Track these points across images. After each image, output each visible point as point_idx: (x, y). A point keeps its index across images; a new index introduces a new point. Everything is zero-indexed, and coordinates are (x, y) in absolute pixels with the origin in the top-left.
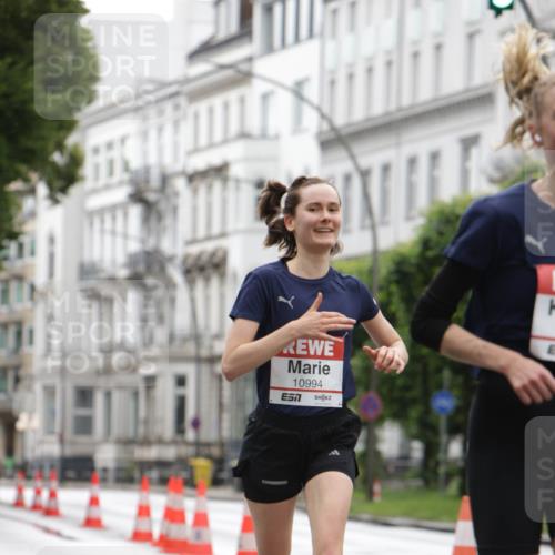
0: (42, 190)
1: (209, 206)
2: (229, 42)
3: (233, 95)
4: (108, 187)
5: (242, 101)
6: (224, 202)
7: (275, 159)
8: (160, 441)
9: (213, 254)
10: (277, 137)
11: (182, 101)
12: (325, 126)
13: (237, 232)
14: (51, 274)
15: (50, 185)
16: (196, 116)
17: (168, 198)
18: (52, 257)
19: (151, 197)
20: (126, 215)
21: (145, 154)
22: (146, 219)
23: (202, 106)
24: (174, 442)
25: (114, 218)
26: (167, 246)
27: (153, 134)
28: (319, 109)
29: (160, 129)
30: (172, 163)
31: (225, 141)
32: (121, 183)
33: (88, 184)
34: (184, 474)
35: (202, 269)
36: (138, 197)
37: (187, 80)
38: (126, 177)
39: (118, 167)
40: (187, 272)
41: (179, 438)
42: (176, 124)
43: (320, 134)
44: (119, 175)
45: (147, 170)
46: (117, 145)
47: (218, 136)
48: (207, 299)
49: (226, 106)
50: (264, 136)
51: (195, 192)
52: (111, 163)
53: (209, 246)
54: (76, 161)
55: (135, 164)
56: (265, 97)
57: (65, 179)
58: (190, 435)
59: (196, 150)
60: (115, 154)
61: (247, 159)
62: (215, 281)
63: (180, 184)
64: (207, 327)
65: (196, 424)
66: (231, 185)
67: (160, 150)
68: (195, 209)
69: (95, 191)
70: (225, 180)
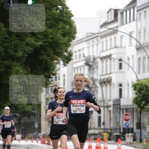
0: (62, 62)
1: (107, 66)
2: (111, 22)
3: (113, 37)
4: (79, 61)
5: (115, 38)
6: (111, 65)
7: (124, 53)
8: (94, 129)
9: (108, 79)
10: (125, 47)
11: (99, 38)
12: (138, 44)
13: (114, 73)
14: (64, 85)
15: (64, 61)
16: (103, 42)
17: (95, 64)
18: (64, 80)
19: (91, 64)
20: (84, 69)
21: (89, 52)
22: (89, 70)
23: (104, 40)
24: (98, 129)
25: (81, 69)
26: (95, 77)
27: (91, 47)
28: (136, 40)
29: (93, 46)
30: (96, 55)
31: (111, 49)
32: (83, 60)
33: (74, 61)
34: (101, 137)
35: (105, 83)
36: (87, 64)
37: (100, 33)
38: (84, 59)
39: (82, 56)
40: (101, 83)
41: (99, 128)
42: (97, 44)
43: (136, 46)
44: (82, 58)
45: (90, 57)
46: (82, 50)
47: (109, 48)
48: (106, 90)
49: (111, 39)
50: (121, 47)
51: (103, 62)
52: (80, 55)
53: (107, 76)
54: (70, 55)
55: (86, 55)
56: (121, 37)
57: (67, 60)
58: (102, 127)
59: (103, 51)
60: (81, 53)
61: (116, 53)
62: (108, 86)
63: (99, 60)
64: (106, 98)
65: (104, 124)
66: (112, 60)
67: (93, 51)
68: (103, 67)
69: (76, 62)
70: (111, 59)
